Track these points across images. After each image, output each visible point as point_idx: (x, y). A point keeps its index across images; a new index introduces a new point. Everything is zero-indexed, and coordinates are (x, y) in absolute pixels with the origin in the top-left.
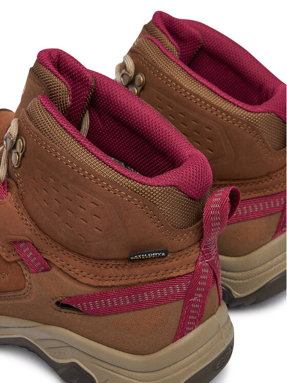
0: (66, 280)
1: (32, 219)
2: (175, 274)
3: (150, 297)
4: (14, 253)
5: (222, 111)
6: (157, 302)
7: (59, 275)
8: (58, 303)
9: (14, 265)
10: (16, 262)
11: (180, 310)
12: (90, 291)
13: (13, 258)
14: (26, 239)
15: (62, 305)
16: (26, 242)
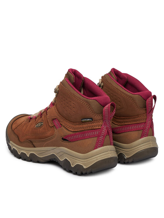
0: (65, 130)
1: (58, 111)
2: (95, 128)
3: (87, 135)
4: (53, 124)
5: (124, 93)
6: (90, 137)
7: (64, 128)
8: (63, 139)
9: (53, 128)
10: (53, 126)
11: (96, 140)
12: (72, 133)
13: (52, 125)
14: (56, 117)
15: (64, 139)
16: (56, 119)
